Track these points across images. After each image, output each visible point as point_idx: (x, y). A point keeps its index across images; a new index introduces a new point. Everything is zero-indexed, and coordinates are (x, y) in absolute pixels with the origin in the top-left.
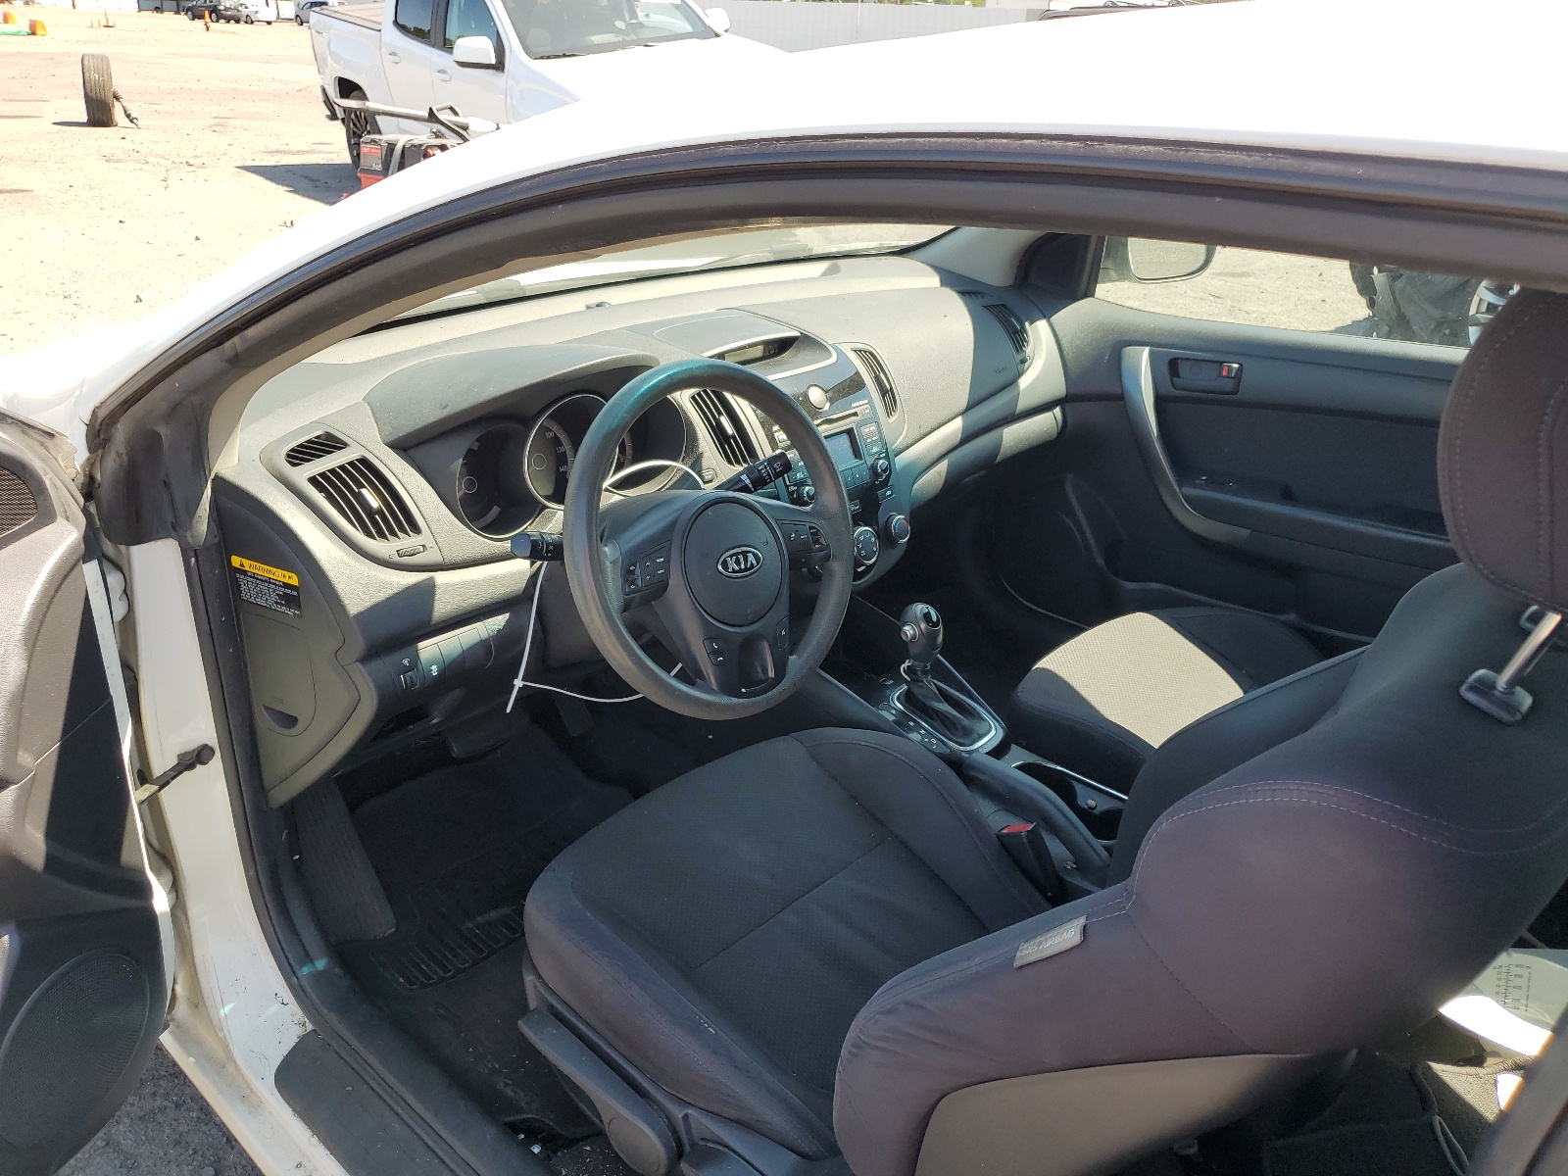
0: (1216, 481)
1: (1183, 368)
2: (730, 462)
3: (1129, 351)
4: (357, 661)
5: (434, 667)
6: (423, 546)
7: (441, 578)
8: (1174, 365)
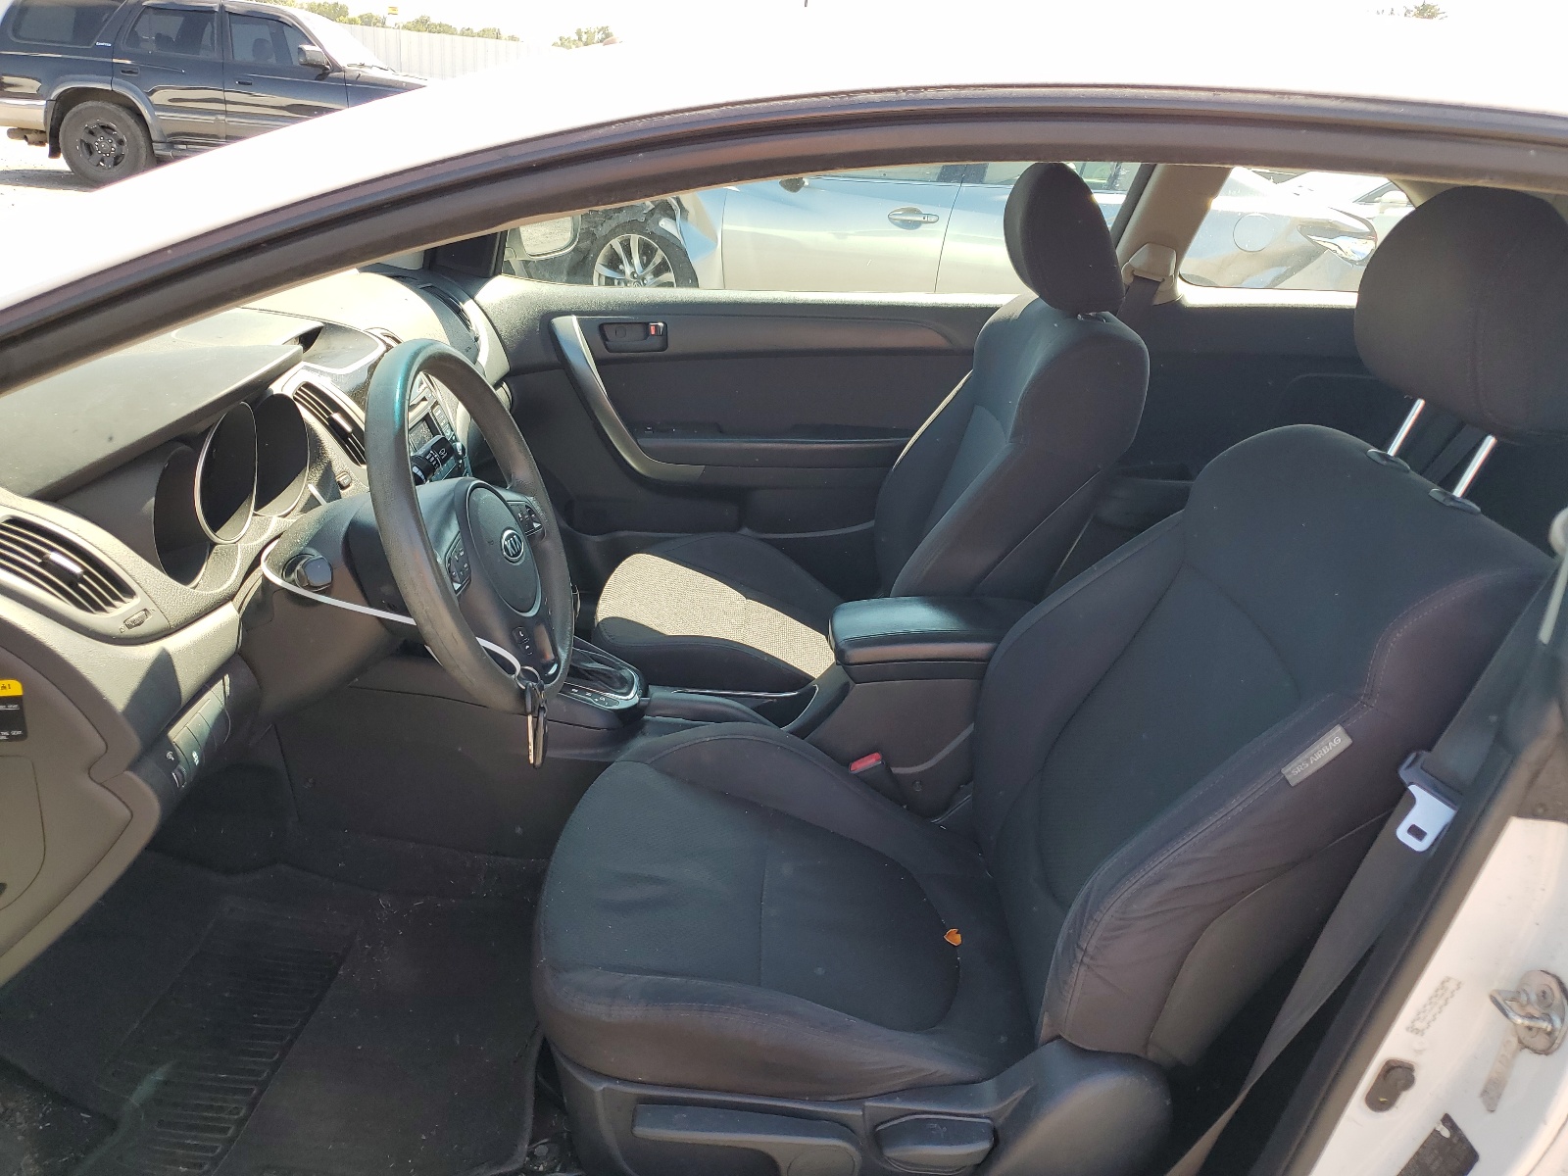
0: (662, 430)
1: (610, 332)
2: (356, 463)
3: (558, 321)
4: (127, 770)
5: (195, 755)
6: (145, 610)
7: (171, 644)
8: (601, 328)
